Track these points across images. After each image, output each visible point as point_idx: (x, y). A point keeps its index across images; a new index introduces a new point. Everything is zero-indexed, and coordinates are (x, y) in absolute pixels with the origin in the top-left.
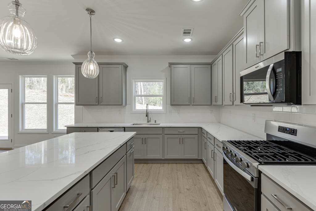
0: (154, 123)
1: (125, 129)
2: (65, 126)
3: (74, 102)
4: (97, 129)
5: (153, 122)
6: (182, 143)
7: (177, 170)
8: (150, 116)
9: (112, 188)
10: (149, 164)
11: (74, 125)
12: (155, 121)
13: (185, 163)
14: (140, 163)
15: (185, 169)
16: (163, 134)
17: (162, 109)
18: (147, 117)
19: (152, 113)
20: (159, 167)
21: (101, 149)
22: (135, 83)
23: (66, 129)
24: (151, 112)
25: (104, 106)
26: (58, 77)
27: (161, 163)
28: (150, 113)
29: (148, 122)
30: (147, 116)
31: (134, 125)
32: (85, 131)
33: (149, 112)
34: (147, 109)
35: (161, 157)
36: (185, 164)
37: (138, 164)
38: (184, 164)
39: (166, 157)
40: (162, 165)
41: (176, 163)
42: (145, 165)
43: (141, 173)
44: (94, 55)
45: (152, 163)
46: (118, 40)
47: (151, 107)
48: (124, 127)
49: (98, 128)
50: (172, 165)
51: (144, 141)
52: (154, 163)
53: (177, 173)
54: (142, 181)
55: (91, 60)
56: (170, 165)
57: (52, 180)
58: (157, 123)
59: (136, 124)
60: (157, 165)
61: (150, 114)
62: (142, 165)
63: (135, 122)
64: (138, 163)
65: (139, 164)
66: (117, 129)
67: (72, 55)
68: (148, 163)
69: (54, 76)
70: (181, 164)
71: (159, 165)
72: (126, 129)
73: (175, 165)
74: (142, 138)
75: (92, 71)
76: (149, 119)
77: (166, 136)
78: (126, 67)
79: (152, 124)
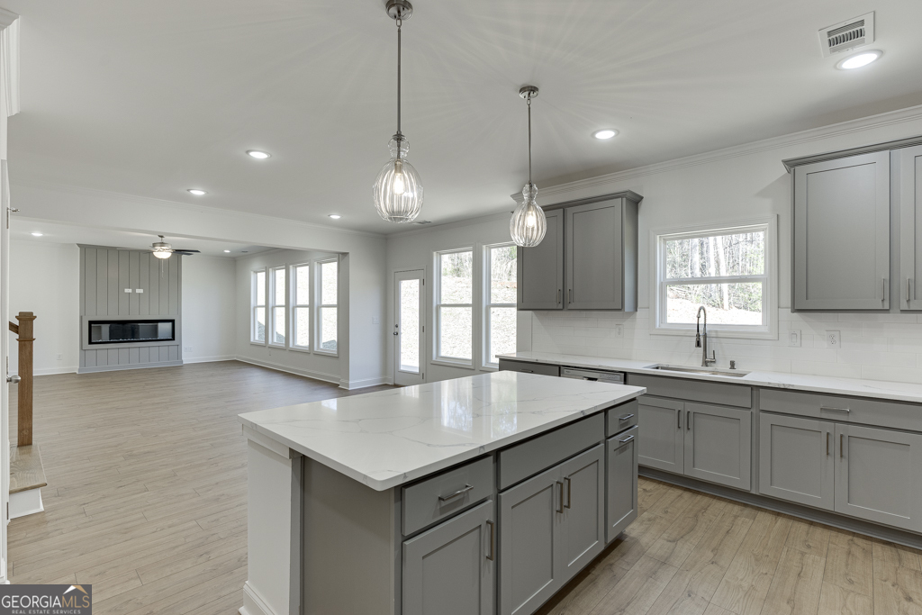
0: (727, 368)
1: (626, 377)
2: (496, 356)
3: (515, 301)
4: (559, 370)
5: (723, 366)
6: (838, 455)
7: (809, 547)
8: (712, 345)
9: (555, 512)
10: (699, 497)
11: (515, 356)
12: (733, 365)
13: (854, 534)
14: (672, 486)
15: (849, 553)
16: (754, 410)
17: (759, 322)
18: (701, 350)
19: (720, 335)
20: (736, 517)
21: (534, 413)
22: (665, 243)
23: (498, 362)
24: (716, 332)
25: (578, 312)
26: (490, 248)
27: (745, 505)
28: (713, 334)
29: (706, 363)
30: (698, 344)
31: (657, 368)
32: (532, 372)
33: (709, 331)
34: (702, 321)
35: (746, 487)
36: (856, 539)
37: (665, 487)
38: (850, 537)
39: (765, 490)
40: (747, 511)
41: (811, 523)
42: (687, 495)
43: (666, 512)
44: (535, 191)
45: (714, 497)
46: (605, 135)
47: (715, 318)
48: (625, 373)
49: (560, 366)
50: (791, 523)
51: (686, 422)
52: (720, 499)
53: (803, 554)
54: (665, 536)
55: (529, 205)
56: (781, 522)
57: (429, 445)
58: (738, 369)
59: (662, 368)
60: (730, 506)
61: (714, 340)
62: (679, 492)
63: (664, 363)
64: (664, 484)
65: (668, 488)
66: (606, 376)
67: (513, 196)
68: (699, 493)
69: (484, 246)
70: (834, 533)
71: (737, 509)
72: (629, 376)
73: (803, 527)
74: (677, 412)
75: (533, 229)
76: (710, 356)
77: (766, 420)
78: (635, 202)
79: (719, 373)
